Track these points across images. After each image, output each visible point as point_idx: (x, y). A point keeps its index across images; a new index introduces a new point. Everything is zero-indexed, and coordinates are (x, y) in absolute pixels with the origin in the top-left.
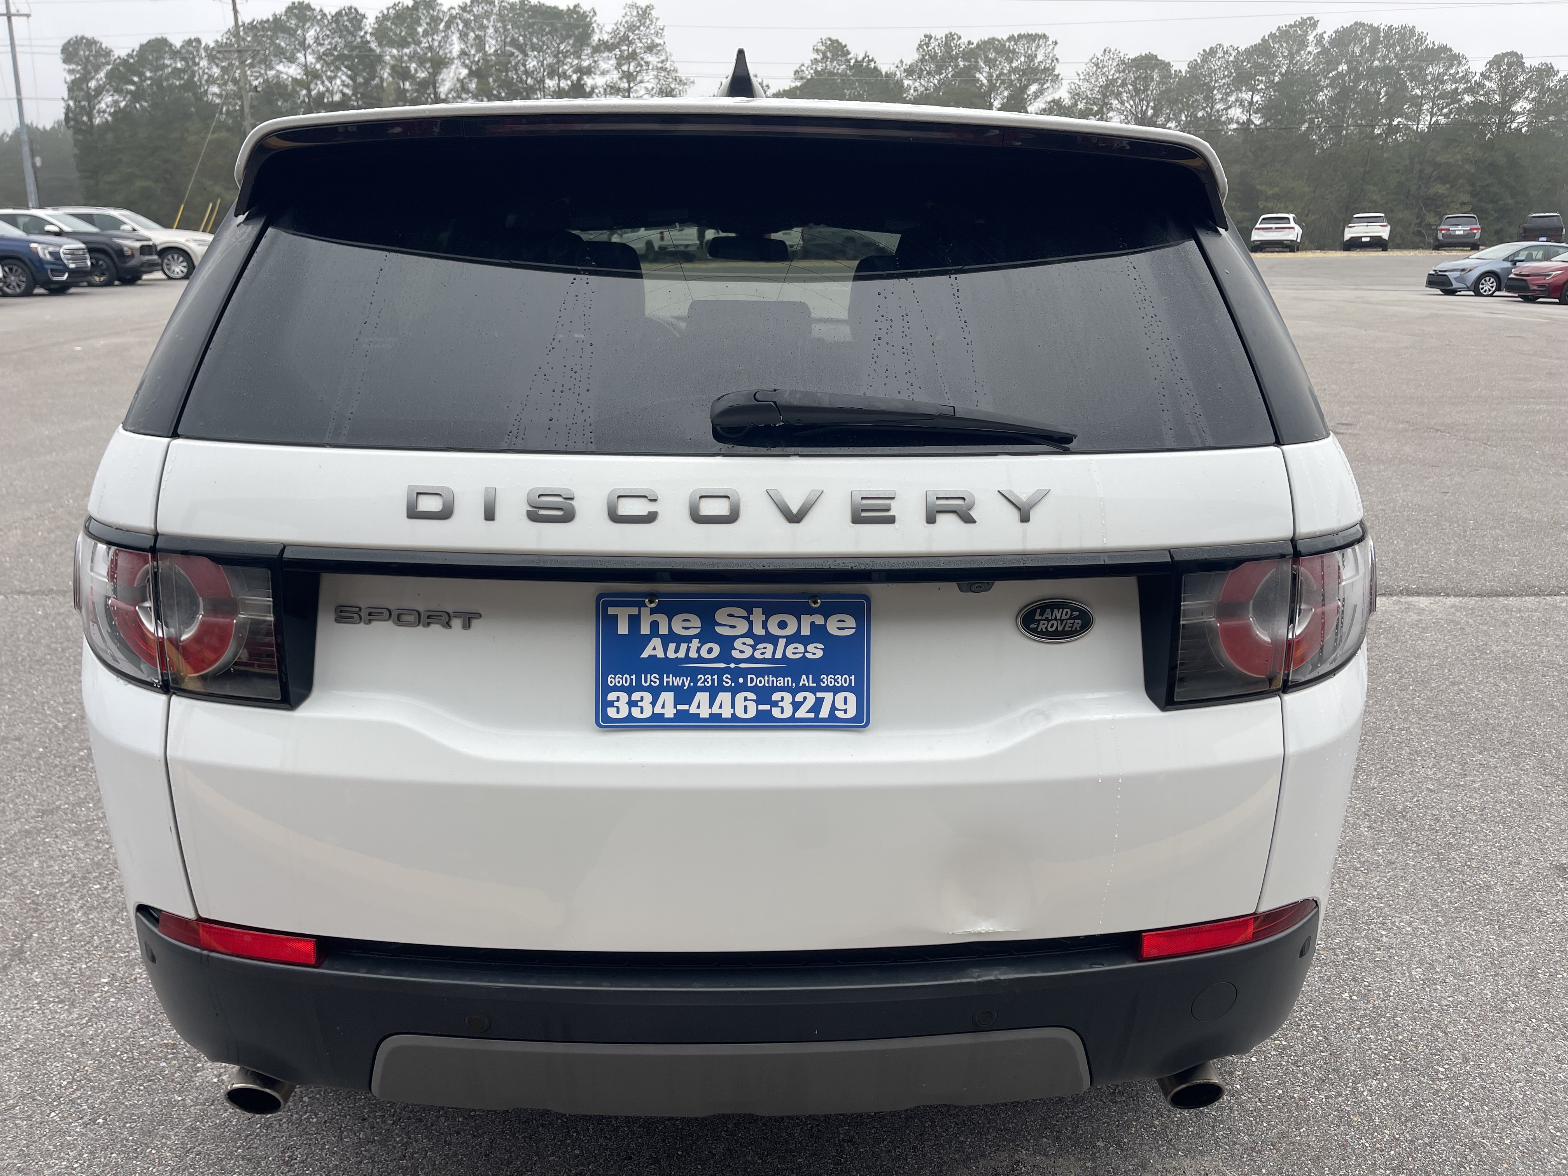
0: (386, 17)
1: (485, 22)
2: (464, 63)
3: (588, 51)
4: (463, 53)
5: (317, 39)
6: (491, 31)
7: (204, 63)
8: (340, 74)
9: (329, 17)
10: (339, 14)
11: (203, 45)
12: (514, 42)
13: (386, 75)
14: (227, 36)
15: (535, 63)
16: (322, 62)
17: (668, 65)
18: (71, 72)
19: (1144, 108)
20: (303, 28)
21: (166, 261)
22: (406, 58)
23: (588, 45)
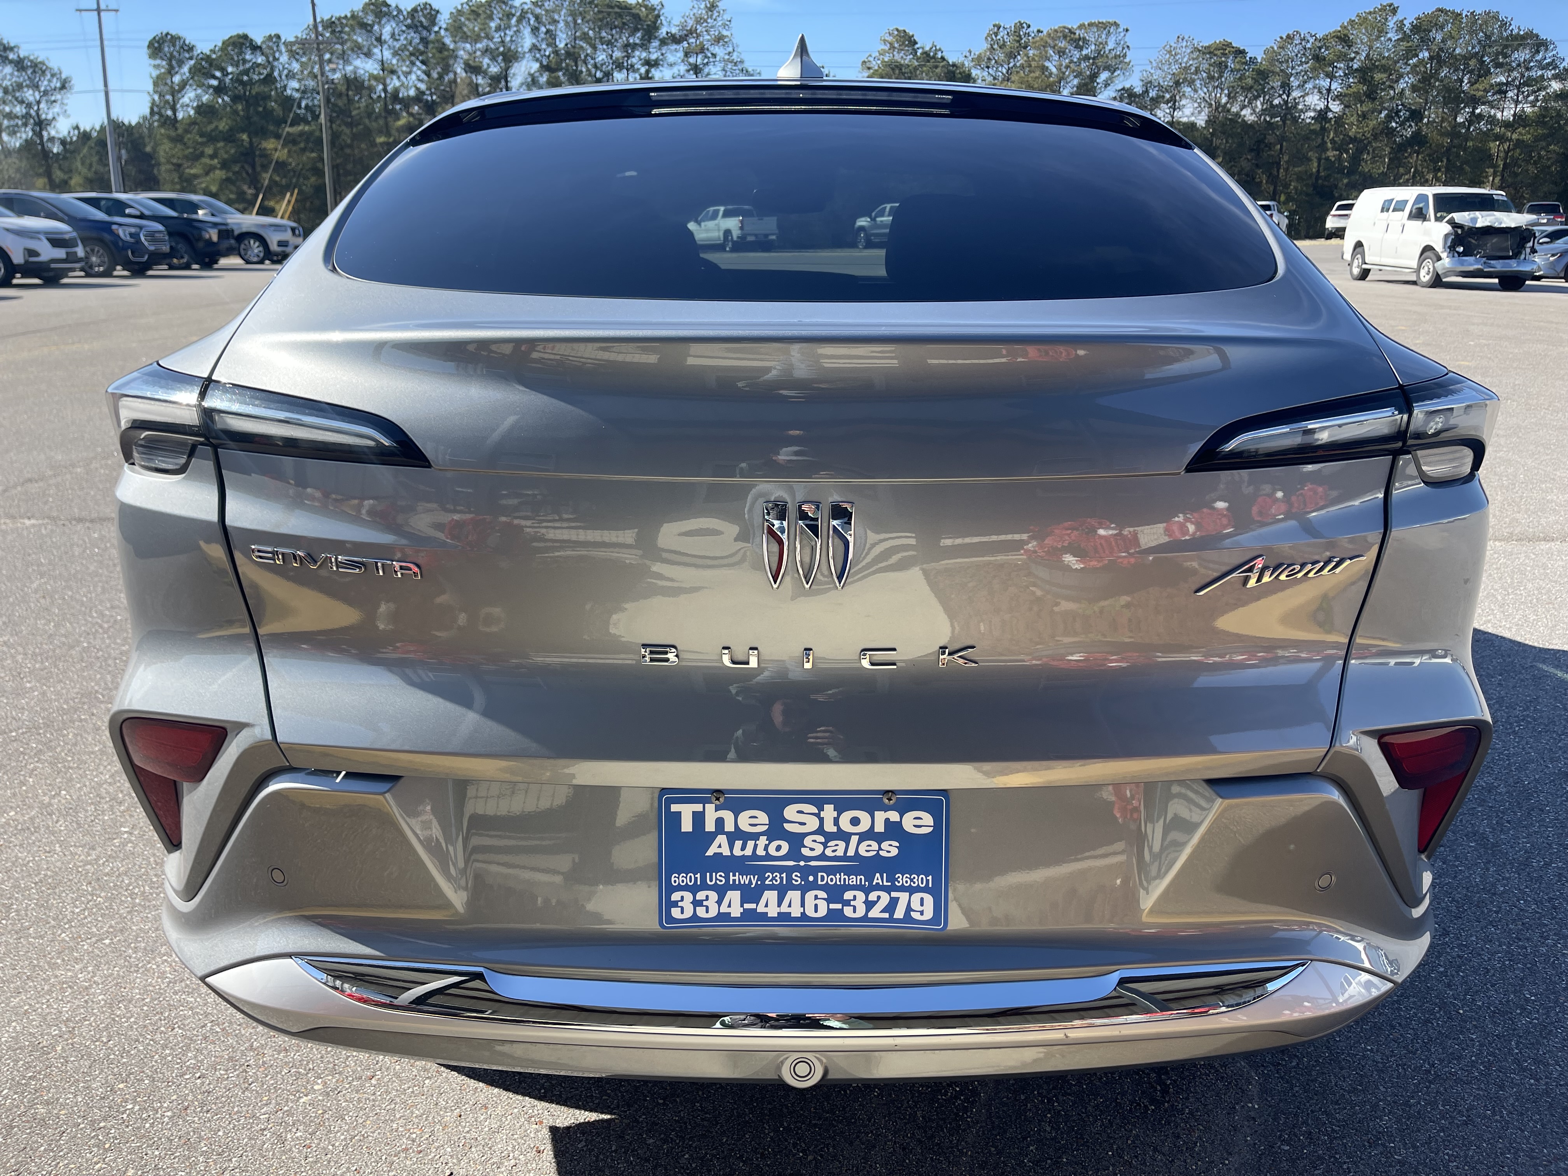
0: (460, 12)
1: (556, 17)
2: (534, 57)
3: (655, 43)
4: (534, 48)
5: (393, 35)
6: (562, 25)
7: (284, 58)
8: (415, 69)
9: (405, 13)
10: (415, 10)
11: (283, 40)
12: (585, 37)
13: (459, 70)
14: (307, 32)
15: (604, 57)
16: (397, 57)
17: (735, 57)
18: (156, 67)
19: (1218, 95)
20: (379, 23)
21: (242, 246)
22: (478, 53)
23: (656, 38)
